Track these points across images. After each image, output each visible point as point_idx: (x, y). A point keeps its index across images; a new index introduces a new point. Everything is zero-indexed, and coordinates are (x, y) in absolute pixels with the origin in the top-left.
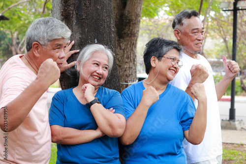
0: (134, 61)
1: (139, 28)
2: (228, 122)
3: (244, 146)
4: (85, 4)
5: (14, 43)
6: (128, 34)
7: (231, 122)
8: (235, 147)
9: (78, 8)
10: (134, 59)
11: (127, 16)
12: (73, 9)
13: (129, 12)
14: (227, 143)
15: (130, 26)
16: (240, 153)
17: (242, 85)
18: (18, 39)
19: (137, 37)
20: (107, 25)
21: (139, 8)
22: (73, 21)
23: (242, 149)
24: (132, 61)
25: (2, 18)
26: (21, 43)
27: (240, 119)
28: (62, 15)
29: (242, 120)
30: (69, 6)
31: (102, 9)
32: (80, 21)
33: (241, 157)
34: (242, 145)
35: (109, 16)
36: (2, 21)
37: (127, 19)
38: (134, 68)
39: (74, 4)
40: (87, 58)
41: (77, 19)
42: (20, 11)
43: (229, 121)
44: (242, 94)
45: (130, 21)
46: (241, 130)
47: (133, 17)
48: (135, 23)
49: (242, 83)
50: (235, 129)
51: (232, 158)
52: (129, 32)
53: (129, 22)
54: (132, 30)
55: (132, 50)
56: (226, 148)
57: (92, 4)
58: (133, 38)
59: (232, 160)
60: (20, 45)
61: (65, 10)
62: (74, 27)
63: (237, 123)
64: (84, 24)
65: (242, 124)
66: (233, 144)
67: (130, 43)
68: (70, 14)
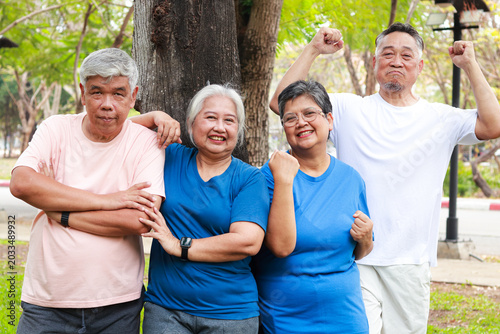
0: (264, 125)
1: (272, 63)
2: (444, 244)
3: (474, 287)
4: (191, 23)
5: (22, 92)
6: (253, 74)
7: (450, 244)
8: (456, 289)
9: (179, 29)
10: (264, 122)
11: (251, 42)
12: (170, 30)
13: (254, 33)
14: (440, 283)
15: (256, 59)
16: (464, 298)
17: (476, 177)
18: (28, 85)
19: (270, 80)
20: (227, 57)
21: (273, 24)
22: (170, 51)
23: (469, 293)
24: (261, 125)
25: (4, 43)
26: (36, 93)
27: (467, 239)
28: (152, 41)
29: (470, 241)
30: (164, 26)
31: (219, 30)
32: (182, 50)
33: (466, 306)
34: (469, 285)
35: (230, 43)
36: (2, 50)
37: (250, 47)
38: (263, 138)
39: (173, 23)
40: (197, 112)
41: (178, 47)
42: (34, 30)
43: (445, 241)
44: (476, 194)
45: (257, 49)
46: (469, 260)
47: (262, 42)
48: (265, 54)
49: (474, 171)
50: (458, 257)
51: (448, 308)
52: (254, 71)
53: (255, 52)
54: (260, 67)
55: (260, 104)
56: (438, 290)
57: (202, 23)
58: (262, 83)
59: (448, 310)
60: (33, 98)
61: (157, 33)
62: (172, 60)
63: (460, 246)
64: (189, 56)
65: (470, 247)
66: (453, 283)
67: (256, 91)
68: (166, 39)
